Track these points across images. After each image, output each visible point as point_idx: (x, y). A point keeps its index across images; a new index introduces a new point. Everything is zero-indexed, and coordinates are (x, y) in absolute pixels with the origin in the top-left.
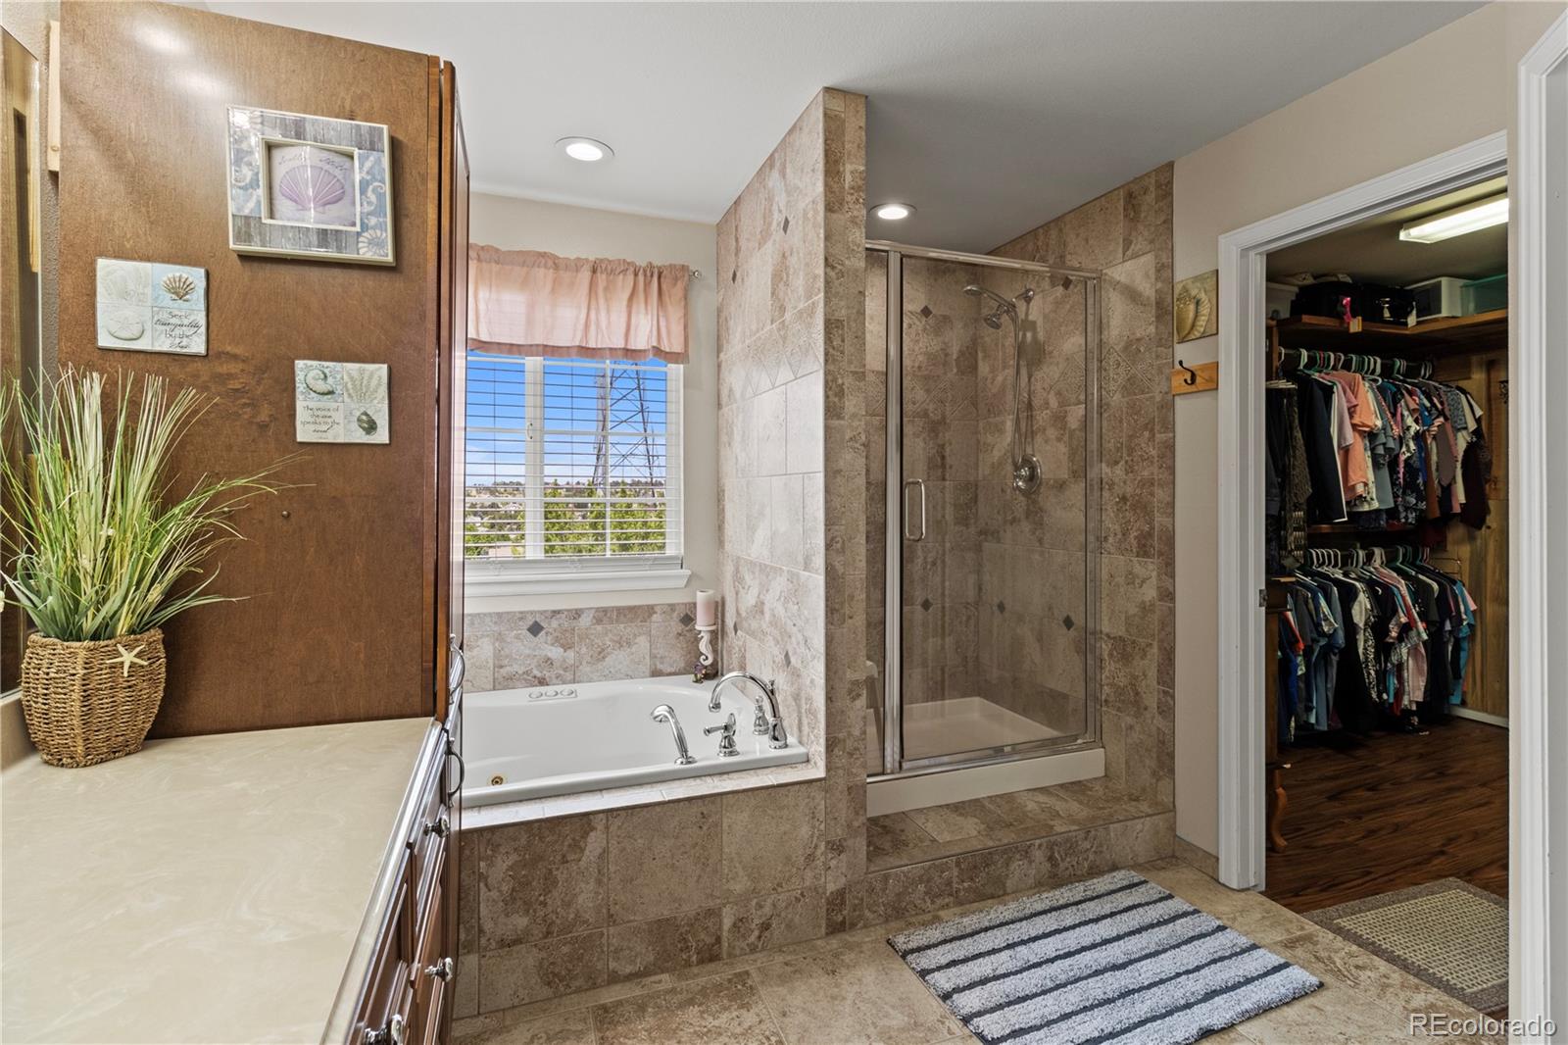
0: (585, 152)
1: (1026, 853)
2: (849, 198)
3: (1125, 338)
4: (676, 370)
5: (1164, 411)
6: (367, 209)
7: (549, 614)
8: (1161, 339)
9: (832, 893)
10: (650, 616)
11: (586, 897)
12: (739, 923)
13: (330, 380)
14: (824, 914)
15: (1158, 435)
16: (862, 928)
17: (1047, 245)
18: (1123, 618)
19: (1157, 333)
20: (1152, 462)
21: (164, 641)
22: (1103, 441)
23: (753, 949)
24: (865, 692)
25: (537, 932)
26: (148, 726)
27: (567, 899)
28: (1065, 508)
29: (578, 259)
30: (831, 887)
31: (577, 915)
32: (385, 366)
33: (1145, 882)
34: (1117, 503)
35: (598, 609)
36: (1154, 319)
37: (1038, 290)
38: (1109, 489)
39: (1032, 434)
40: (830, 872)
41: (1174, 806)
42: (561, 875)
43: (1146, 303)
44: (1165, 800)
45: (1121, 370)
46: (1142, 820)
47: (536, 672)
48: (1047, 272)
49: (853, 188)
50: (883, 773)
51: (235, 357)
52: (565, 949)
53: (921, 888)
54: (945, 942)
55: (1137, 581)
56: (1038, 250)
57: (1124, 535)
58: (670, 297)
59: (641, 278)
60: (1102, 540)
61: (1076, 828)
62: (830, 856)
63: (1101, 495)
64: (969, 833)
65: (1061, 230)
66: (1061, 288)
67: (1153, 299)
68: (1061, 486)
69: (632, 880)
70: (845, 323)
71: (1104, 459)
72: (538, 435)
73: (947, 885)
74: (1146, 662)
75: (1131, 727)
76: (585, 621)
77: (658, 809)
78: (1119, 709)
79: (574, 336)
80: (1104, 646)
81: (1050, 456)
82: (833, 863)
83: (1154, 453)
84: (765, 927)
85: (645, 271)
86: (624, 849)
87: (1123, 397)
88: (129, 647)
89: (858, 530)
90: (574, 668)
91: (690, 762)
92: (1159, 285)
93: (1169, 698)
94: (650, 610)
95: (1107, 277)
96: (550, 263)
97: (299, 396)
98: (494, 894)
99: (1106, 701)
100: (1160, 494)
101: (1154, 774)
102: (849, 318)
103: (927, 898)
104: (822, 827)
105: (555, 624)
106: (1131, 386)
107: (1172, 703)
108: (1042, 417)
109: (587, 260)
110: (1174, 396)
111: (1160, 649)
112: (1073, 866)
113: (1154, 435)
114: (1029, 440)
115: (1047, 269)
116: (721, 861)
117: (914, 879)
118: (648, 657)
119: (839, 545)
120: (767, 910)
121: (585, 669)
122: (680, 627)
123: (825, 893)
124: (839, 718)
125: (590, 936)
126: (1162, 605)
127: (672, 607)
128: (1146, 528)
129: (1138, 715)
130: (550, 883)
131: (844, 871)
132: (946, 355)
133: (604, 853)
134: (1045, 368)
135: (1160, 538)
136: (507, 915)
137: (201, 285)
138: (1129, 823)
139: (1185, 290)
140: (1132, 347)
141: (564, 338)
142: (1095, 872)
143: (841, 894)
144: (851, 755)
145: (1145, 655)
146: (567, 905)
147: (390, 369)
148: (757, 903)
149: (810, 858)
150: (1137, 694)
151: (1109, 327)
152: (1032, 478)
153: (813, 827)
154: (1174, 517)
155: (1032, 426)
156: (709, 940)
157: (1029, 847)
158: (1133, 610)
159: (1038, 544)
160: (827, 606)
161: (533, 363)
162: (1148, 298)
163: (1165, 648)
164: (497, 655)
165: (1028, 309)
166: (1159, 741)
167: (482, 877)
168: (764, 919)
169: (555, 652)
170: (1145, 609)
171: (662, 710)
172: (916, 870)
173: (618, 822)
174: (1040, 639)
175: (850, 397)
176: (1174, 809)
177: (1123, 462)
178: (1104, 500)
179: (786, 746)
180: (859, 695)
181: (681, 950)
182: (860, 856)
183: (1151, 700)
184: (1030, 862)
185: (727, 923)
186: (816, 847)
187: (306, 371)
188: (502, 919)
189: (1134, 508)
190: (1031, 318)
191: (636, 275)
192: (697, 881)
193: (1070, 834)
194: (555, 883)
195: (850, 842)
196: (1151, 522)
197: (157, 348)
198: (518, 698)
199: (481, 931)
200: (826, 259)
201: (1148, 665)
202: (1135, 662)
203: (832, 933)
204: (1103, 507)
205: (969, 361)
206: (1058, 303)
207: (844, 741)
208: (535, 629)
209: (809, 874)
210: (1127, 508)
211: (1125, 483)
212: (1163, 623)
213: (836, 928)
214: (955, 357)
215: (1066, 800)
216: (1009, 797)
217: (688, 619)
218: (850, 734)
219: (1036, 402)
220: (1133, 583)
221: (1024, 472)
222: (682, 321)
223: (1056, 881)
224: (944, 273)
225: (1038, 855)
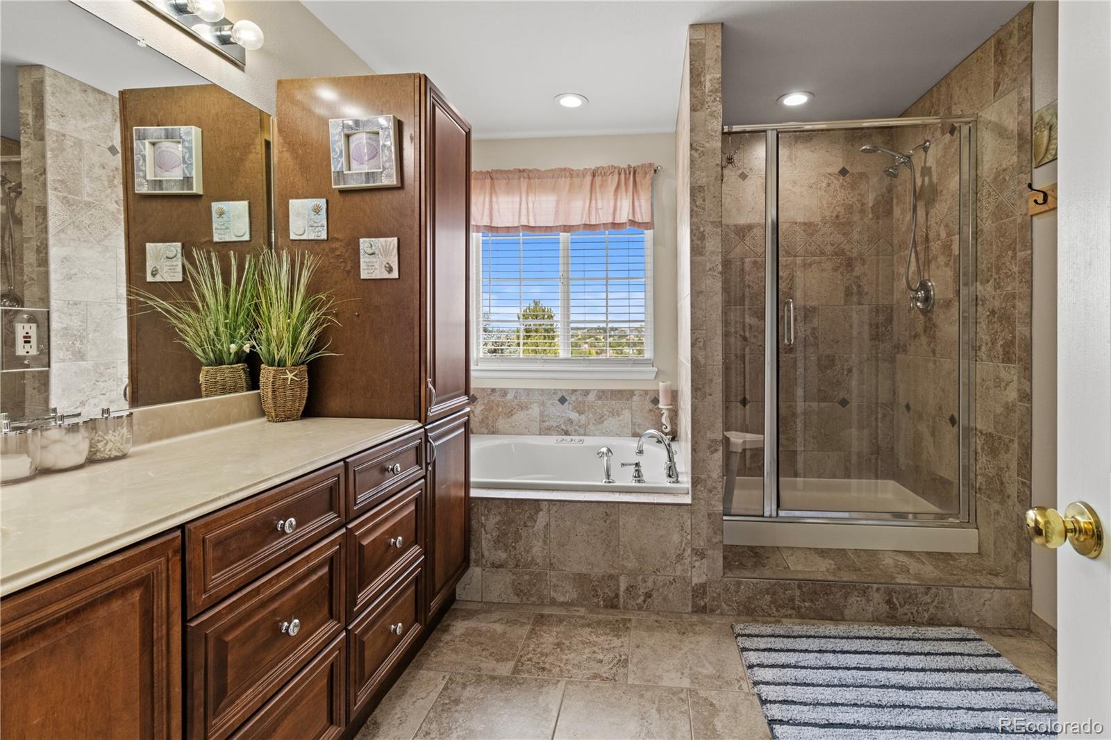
0: (571, 101)
1: (864, 592)
2: (708, 99)
3: (995, 170)
4: (649, 234)
5: (1024, 230)
6: (385, 159)
7: (570, 392)
8: (1021, 167)
9: (696, 584)
10: (632, 397)
11: (537, 549)
12: (629, 589)
13: (373, 247)
14: (691, 597)
15: (1019, 254)
16: (718, 615)
17: (939, 100)
18: (992, 417)
19: (1018, 162)
20: (1014, 278)
21: (308, 371)
22: (978, 263)
23: (640, 608)
24: (721, 448)
25: (512, 563)
26: (302, 409)
27: (527, 548)
28: (951, 323)
29: (585, 169)
30: (695, 581)
31: (533, 559)
32: (396, 239)
33: (980, 640)
34: (988, 316)
35: (599, 391)
36: (1016, 149)
37: (933, 140)
38: (982, 305)
39: (928, 262)
40: (694, 570)
41: (1030, 585)
42: (524, 533)
43: (1010, 136)
44: (1023, 579)
45: (991, 200)
46: (992, 590)
47: (563, 427)
48: (939, 123)
49: (712, 92)
50: (763, 516)
51: (337, 239)
52: (527, 577)
53: (768, 597)
54: (772, 636)
55: (1003, 384)
56: (933, 107)
57: (993, 344)
58: (641, 185)
59: (623, 175)
60: (976, 349)
61: (917, 582)
62: (694, 558)
63: (976, 310)
64: (822, 569)
65: (948, 85)
66: (948, 135)
67: (1016, 132)
68: (947, 304)
69: (563, 546)
70: (706, 188)
71: (978, 278)
72: (567, 281)
73: (790, 600)
74: (1009, 456)
75: (997, 513)
76: (591, 397)
77: (579, 505)
78: (989, 497)
79: (582, 217)
80: (978, 441)
81: (940, 282)
82: (697, 564)
83: (1016, 269)
84: (648, 595)
85: (625, 171)
86: (559, 526)
87: (993, 223)
88: (291, 372)
89: (716, 334)
90: (585, 426)
91: (610, 482)
92: (1021, 118)
93: (1026, 489)
94: (631, 393)
95: (982, 119)
96: (568, 174)
97: (361, 257)
98: (489, 536)
99: (979, 489)
100: (1021, 306)
101: (1015, 555)
102: (708, 185)
103: (772, 606)
104: (689, 537)
105: (574, 398)
106: (1001, 212)
107: (1028, 493)
108: (935, 247)
109: (590, 169)
110: (1032, 216)
111: (1019, 444)
112: (912, 613)
113: (1016, 254)
114: (926, 267)
115: (939, 121)
116: (618, 545)
117: (761, 590)
118: (630, 423)
119: (701, 344)
120: (650, 584)
121: (591, 427)
122: (651, 406)
123: (691, 583)
124: (701, 464)
125: (540, 573)
126: (1021, 405)
127: (646, 392)
128: (1009, 337)
129: (1002, 502)
130: (518, 537)
131: (705, 571)
132: (863, 204)
133: (548, 525)
134: (937, 206)
135: (1020, 346)
136: (496, 550)
137: (324, 207)
138: (975, 590)
139: (1041, 118)
140: (1000, 178)
141: (576, 220)
142: (933, 622)
143: (703, 587)
144: (710, 491)
145: (1008, 449)
146: (528, 552)
147: (399, 240)
148: (642, 579)
149: (680, 557)
150: (1002, 483)
151: (983, 161)
152: (927, 299)
153: (683, 536)
154: (1031, 326)
155: (928, 256)
156: (611, 595)
157: (868, 588)
158: (999, 410)
159: (931, 355)
160: (692, 386)
161: (563, 236)
162: (1012, 131)
163: (1023, 444)
164: (542, 414)
165: (926, 157)
166: (1019, 527)
167: (483, 526)
168: (647, 590)
169: (574, 416)
170: (1009, 409)
171: (604, 450)
172: (764, 584)
173: (554, 509)
174: (933, 435)
175: (710, 240)
176: (1030, 588)
177: (992, 281)
178: (978, 314)
179: (677, 482)
180: (716, 450)
181: (593, 596)
182: (718, 564)
183: (1012, 490)
184: (868, 600)
185: (623, 587)
186: (684, 550)
187: (364, 243)
188: (493, 551)
189: (1000, 319)
190: (928, 165)
191: (620, 174)
192: (604, 555)
193: (910, 587)
194: (521, 537)
195: (710, 552)
196: (1013, 332)
197: (310, 238)
198: (551, 441)
199: (483, 555)
200: (691, 145)
201: (1011, 458)
202: (1001, 456)
203: (696, 612)
204: (978, 320)
205: (884, 207)
206: (946, 148)
207: (705, 480)
208: (563, 400)
209: (679, 568)
210: (996, 320)
211: (994, 298)
212: (1022, 422)
213: (700, 610)
214: (870, 205)
215: (922, 562)
216: (873, 553)
217: (656, 401)
218: (709, 477)
219: (932, 235)
220: (999, 386)
221: (921, 294)
222: (650, 201)
223: (892, 620)
224: (861, 138)
225: (877, 597)
